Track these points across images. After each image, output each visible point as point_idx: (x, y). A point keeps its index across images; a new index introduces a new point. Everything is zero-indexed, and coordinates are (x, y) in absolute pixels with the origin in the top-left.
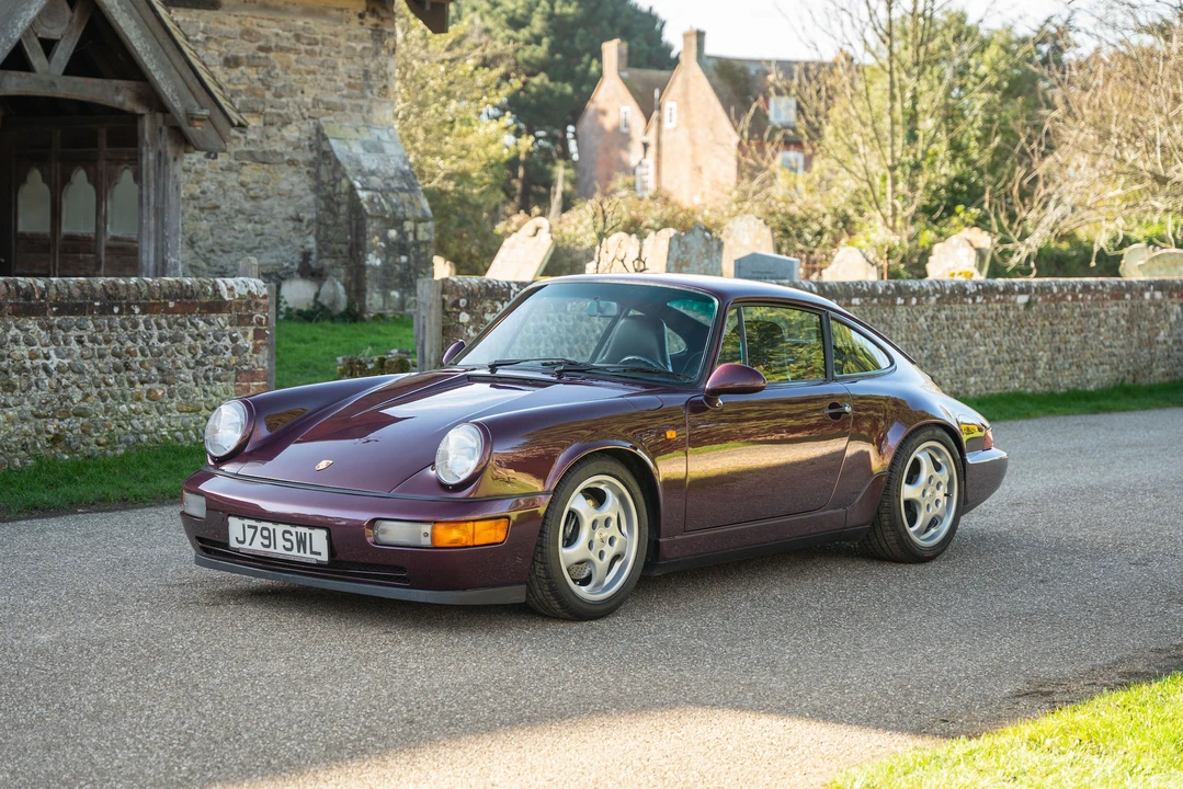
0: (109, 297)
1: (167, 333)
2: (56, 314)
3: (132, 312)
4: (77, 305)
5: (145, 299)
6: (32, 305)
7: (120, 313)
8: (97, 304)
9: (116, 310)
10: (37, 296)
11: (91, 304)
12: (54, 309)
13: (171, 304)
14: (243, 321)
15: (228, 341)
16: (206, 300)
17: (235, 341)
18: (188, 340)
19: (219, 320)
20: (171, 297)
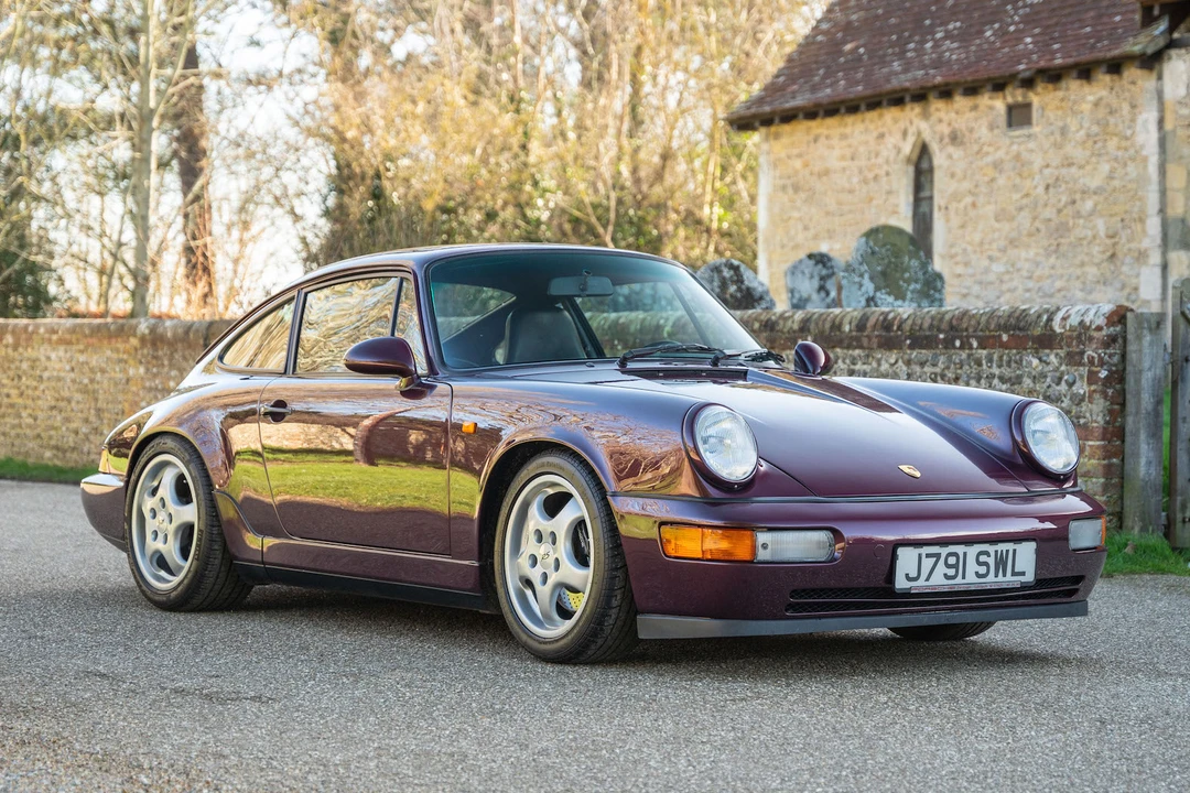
0: (952, 327)
1: (1007, 372)
2: (911, 347)
3: (971, 348)
4: (926, 337)
5: (981, 330)
6: (891, 338)
7: (962, 347)
8: (942, 336)
9: (958, 343)
10: (895, 328)
11: (937, 336)
12: (908, 342)
13: (1005, 337)
14: (1074, 359)
15: (1063, 387)
16: (1038, 331)
17: (1071, 385)
18: (1027, 382)
19: (1052, 358)
20: (1005, 328)
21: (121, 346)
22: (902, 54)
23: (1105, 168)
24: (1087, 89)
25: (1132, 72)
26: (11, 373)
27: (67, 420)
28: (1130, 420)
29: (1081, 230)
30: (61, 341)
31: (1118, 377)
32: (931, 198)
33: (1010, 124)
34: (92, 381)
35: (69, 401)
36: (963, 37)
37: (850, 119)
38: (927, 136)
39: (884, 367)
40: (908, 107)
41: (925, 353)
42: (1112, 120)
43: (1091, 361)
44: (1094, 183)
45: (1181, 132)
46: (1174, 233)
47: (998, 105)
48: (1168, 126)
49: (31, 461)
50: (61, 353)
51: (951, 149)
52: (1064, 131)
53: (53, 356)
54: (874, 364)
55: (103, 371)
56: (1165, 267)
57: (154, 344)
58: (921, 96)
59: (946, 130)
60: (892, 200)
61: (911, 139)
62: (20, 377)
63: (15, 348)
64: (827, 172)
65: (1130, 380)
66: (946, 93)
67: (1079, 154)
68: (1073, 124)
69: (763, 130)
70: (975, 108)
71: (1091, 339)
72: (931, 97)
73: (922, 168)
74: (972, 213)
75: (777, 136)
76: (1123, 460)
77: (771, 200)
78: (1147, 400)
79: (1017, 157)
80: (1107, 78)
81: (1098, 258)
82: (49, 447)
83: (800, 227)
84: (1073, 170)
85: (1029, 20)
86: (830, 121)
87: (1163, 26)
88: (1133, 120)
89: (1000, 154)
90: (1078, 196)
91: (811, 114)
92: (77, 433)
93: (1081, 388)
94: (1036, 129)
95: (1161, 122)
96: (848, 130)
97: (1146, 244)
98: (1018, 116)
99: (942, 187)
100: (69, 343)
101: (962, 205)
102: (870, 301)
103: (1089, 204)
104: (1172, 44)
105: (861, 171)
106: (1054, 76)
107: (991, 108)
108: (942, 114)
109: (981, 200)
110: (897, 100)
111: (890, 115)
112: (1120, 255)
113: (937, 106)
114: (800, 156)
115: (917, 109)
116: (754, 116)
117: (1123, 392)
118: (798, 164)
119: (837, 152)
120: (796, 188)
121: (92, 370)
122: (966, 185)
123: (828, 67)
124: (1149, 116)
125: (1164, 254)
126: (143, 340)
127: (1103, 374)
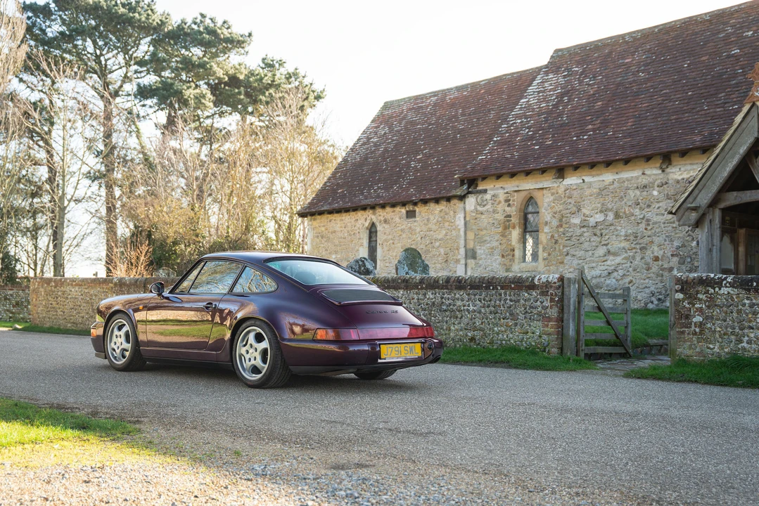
0: (489, 282)
1: (513, 298)
2: (470, 289)
3: (497, 289)
4: (477, 285)
5: (502, 283)
6: (461, 285)
7: (493, 289)
8: (484, 285)
9: (491, 288)
11: (482, 285)
12: (469, 287)
13: (513, 286)
14: (544, 293)
15: (538, 303)
16: (528, 284)
17: (542, 303)
18: (522, 301)
19: (534, 293)
20: (513, 283)
21: (105, 287)
22: (362, 194)
23: (444, 232)
24: (437, 206)
25: (455, 201)
26: (53, 296)
27: (79, 313)
28: (565, 315)
29: (434, 252)
30: (76, 285)
31: (561, 300)
32: (376, 241)
33: (407, 218)
34: (91, 299)
35: (80, 306)
36: (386, 189)
37: (344, 214)
38: (375, 220)
39: (457, 296)
40: (367, 211)
41: (478, 291)
42: (446, 217)
43: (552, 294)
44: (439, 237)
45: (471, 221)
46: (470, 254)
47: (403, 211)
48: (467, 219)
49: (62, 327)
50: (77, 289)
51: (384, 225)
52: (428, 220)
53: (73, 290)
54: (453, 295)
55: (96, 295)
56: (466, 265)
57: (121, 286)
58: (373, 207)
59: (382, 219)
60: (361, 241)
61: (368, 222)
62: (57, 298)
63: (55, 287)
64: (335, 232)
65: (566, 301)
66: (383, 206)
67: (434, 227)
68: (432, 217)
69: (309, 217)
70: (394, 211)
71: (551, 287)
72: (377, 208)
73: (372, 231)
74: (393, 246)
75: (315, 220)
76: (562, 330)
77: (312, 241)
78: (572, 308)
79: (410, 228)
80: (445, 203)
81: (441, 261)
82: (69, 322)
83: (324, 250)
84: (431, 232)
85: (411, 183)
86: (336, 215)
87: (465, 187)
88: (455, 217)
89: (402, 227)
90: (433, 241)
91: (330, 212)
92: (83, 318)
93: (547, 304)
94: (417, 219)
95: (465, 217)
96: (343, 218)
97: (459, 257)
98: (411, 214)
99: (380, 237)
100: (81, 285)
101: (388, 243)
102: (407, 273)
103: (437, 244)
104: (469, 193)
105: (348, 232)
106: (425, 202)
107: (401, 212)
108: (381, 213)
109: (396, 242)
110: (364, 208)
111: (360, 214)
112: (449, 261)
113: (379, 211)
114: (324, 226)
115: (371, 212)
116: (308, 213)
117: (563, 306)
118: (323, 229)
119: (339, 225)
120: (322, 237)
121: (91, 295)
122: (390, 237)
123: (333, 197)
124: (462, 215)
125: (466, 261)
126: (116, 284)
127: (557, 299)
